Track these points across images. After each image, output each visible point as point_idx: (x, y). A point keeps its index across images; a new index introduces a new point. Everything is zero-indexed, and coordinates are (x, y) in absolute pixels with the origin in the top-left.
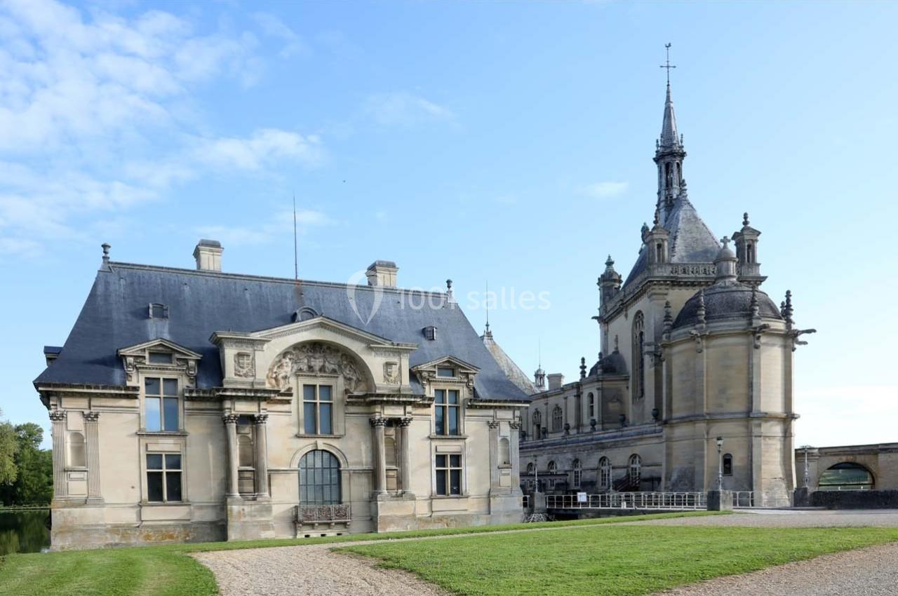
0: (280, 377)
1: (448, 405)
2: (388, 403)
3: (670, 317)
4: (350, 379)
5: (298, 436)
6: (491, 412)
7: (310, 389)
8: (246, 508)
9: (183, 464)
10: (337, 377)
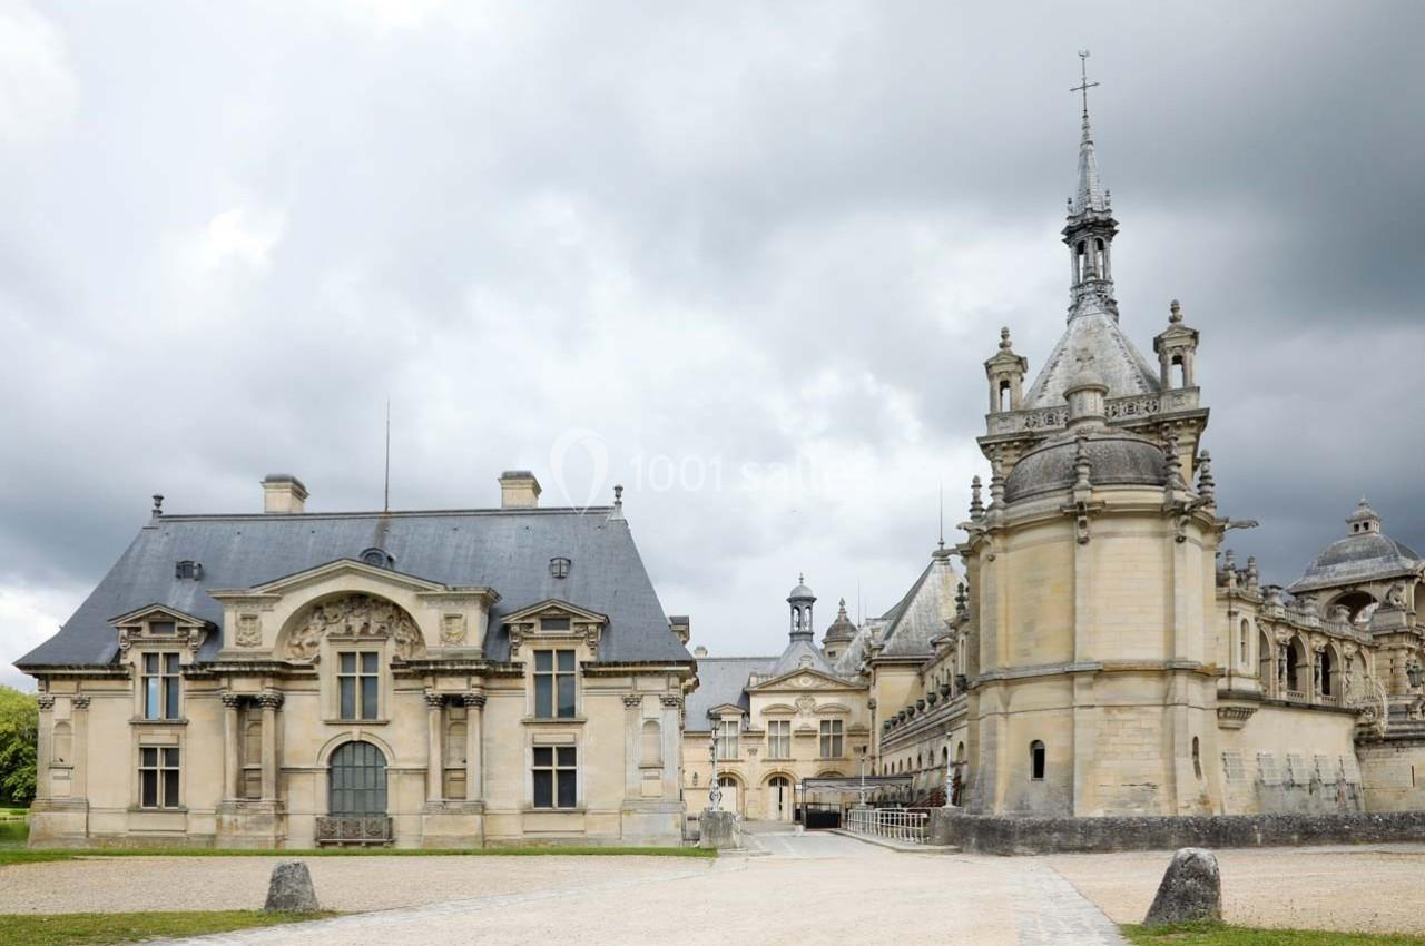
0: (304, 644)
1: (555, 672)
2: (444, 673)
3: (981, 503)
4: (402, 642)
5: (329, 723)
6: (628, 681)
7: (346, 657)
8: (239, 818)
9: (182, 759)
10: (385, 641)
